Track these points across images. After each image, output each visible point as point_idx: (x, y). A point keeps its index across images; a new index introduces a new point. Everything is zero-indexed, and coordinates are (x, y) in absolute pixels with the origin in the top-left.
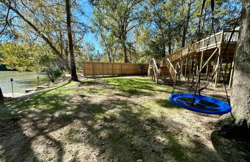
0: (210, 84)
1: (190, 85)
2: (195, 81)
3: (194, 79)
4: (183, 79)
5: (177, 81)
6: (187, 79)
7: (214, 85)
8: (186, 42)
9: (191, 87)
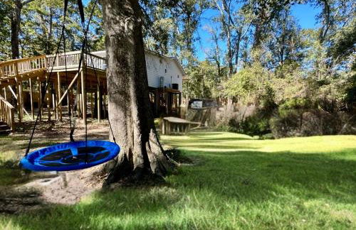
0: (77, 120)
1: (47, 126)
2: (52, 118)
3: (50, 115)
4: (28, 118)
5: (14, 124)
6: (36, 117)
7: (83, 121)
8: (20, 50)
9: (50, 129)
